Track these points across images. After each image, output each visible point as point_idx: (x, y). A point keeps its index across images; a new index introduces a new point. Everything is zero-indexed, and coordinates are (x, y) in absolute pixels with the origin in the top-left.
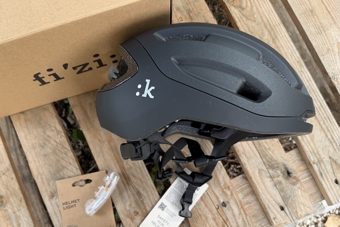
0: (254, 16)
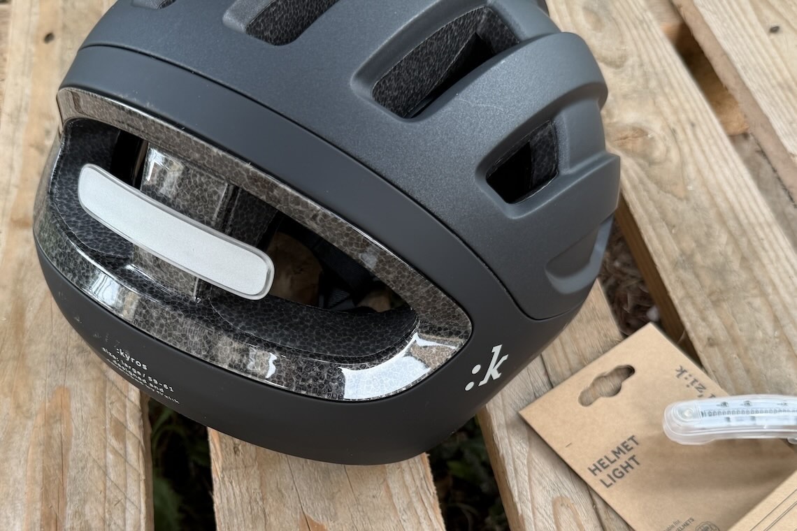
0: (685, 185)
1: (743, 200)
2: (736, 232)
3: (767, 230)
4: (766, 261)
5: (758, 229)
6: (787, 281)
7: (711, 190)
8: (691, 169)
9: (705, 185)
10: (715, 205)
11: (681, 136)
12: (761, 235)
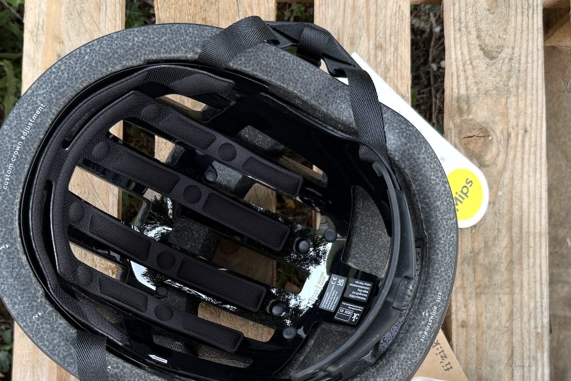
1: (532, 210)
2: (515, 239)
3: (538, 239)
4: (525, 266)
5: (531, 238)
6: (532, 284)
7: (514, 198)
8: (507, 175)
9: (511, 192)
10: (510, 211)
11: (512, 142)
12: (532, 244)
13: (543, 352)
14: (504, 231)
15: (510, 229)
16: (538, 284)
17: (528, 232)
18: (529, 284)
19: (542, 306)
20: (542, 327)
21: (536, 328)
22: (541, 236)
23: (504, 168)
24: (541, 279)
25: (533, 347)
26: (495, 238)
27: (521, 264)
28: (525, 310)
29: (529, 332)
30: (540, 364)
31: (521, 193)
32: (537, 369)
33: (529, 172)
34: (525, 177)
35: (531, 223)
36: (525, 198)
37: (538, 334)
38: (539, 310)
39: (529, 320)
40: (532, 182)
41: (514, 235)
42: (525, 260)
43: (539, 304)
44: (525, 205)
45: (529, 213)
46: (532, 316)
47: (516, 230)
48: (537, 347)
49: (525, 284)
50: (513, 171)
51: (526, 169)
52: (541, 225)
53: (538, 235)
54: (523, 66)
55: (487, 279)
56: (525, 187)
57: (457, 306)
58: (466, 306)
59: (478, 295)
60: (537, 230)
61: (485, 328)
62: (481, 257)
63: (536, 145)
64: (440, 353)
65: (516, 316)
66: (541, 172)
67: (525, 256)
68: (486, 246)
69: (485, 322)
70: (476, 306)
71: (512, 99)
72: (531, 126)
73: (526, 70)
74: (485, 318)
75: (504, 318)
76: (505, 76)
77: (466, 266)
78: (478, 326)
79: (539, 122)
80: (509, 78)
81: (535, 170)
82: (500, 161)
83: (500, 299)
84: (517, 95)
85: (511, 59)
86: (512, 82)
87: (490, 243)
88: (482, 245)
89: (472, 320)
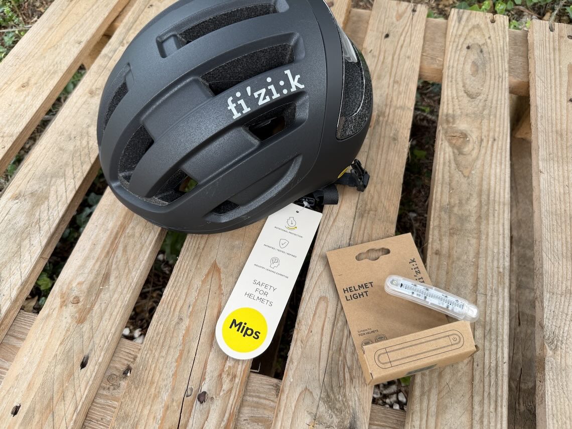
0: (472, 170)
1: (498, 187)
2: (484, 202)
3: (501, 206)
4: (491, 222)
5: (496, 204)
6: (496, 236)
7: (484, 177)
8: (479, 162)
9: (482, 173)
10: (481, 185)
11: (484, 144)
12: (497, 208)
13: (504, 288)
14: (475, 195)
15: (480, 195)
16: (501, 237)
17: (494, 200)
18: (493, 234)
19: (504, 253)
20: (504, 269)
21: (498, 268)
22: (504, 204)
23: (477, 158)
24: (504, 234)
25: (495, 282)
26: (468, 199)
27: (488, 220)
28: (490, 253)
29: (492, 269)
30: (501, 296)
31: (490, 175)
32: (498, 300)
33: (496, 163)
34: (493, 166)
35: (497, 195)
36: (493, 178)
37: (500, 272)
38: (501, 255)
39: (493, 261)
40: (498, 170)
41: (483, 200)
42: (491, 218)
43: (501, 251)
44: (492, 183)
45: (495, 189)
46: (495, 258)
47: (484, 197)
48: (499, 283)
49: (490, 234)
50: (484, 160)
51: (494, 161)
52: (504, 198)
53: (501, 204)
54: (494, 105)
55: (459, 225)
56: (493, 172)
57: (433, 239)
58: (440, 240)
59: (451, 235)
60: (502, 200)
61: (455, 259)
62: (456, 210)
63: (502, 149)
64: (415, 269)
65: (482, 255)
66: (505, 165)
67: (491, 215)
68: (460, 203)
69: (455, 255)
70: (449, 242)
71: (485, 121)
72: (498, 137)
73: (496, 107)
74: (456, 251)
75: (472, 254)
76: (481, 109)
77: (443, 213)
78: (449, 256)
79: (505, 137)
80: (484, 110)
81: (501, 164)
82: (475, 153)
83: (469, 240)
84: (489, 120)
85: (486, 100)
86: (486, 112)
87: (464, 202)
88: (457, 202)
89: (445, 251)
